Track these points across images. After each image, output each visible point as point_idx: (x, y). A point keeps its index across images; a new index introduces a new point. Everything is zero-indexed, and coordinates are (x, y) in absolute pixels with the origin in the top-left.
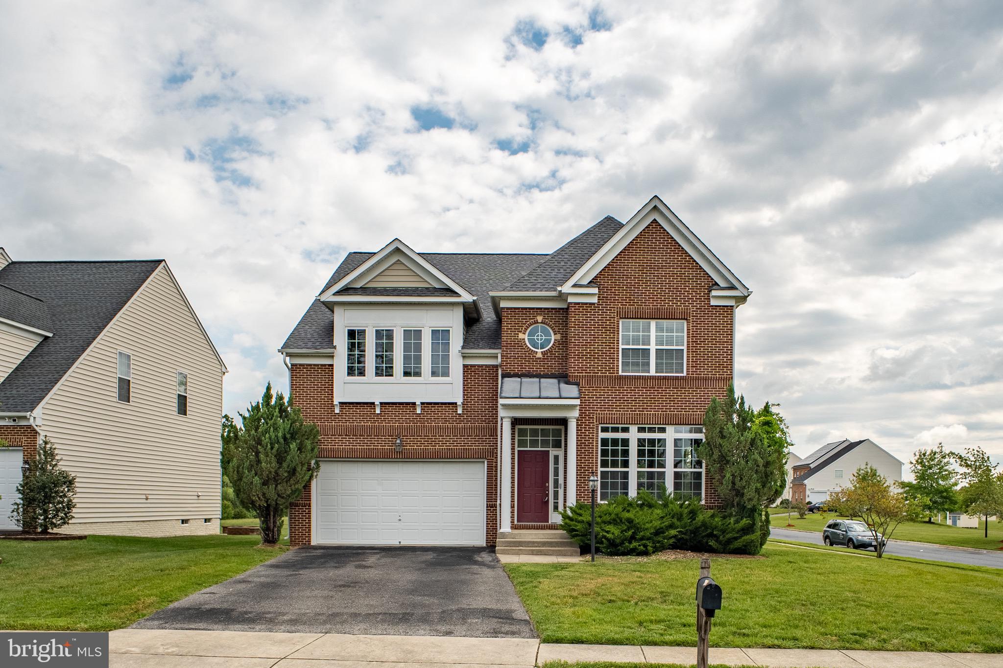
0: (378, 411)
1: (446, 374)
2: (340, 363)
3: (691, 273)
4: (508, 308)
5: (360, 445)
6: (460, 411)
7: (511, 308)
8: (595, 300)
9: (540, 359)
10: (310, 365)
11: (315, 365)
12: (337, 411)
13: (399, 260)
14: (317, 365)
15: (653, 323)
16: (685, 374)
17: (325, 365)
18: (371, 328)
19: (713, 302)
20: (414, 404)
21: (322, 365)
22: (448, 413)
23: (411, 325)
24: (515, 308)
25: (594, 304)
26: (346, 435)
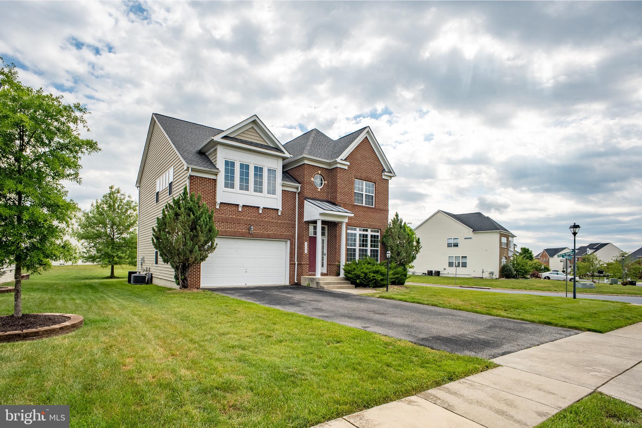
0: (240, 210)
1: (274, 193)
2: (221, 179)
3: (377, 163)
4: (307, 164)
5: (230, 228)
6: (280, 214)
7: (308, 165)
8: (346, 168)
9: (319, 192)
10: (202, 178)
11: (205, 178)
12: (218, 207)
13: (253, 127)
14: (206, 178)
15: (364, 182)
16: (374, 207)
17: (210, 179)
18: (238, 161)
19: (384, 177)
20: (258, 208)
21: (209, 179)
22: (273, 214)
23: (258, 164)
24: (310, 165)
25: (346, 169)
26: (222, 222)
